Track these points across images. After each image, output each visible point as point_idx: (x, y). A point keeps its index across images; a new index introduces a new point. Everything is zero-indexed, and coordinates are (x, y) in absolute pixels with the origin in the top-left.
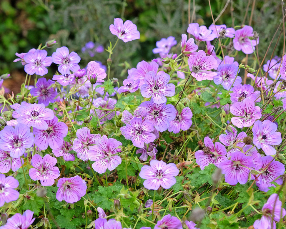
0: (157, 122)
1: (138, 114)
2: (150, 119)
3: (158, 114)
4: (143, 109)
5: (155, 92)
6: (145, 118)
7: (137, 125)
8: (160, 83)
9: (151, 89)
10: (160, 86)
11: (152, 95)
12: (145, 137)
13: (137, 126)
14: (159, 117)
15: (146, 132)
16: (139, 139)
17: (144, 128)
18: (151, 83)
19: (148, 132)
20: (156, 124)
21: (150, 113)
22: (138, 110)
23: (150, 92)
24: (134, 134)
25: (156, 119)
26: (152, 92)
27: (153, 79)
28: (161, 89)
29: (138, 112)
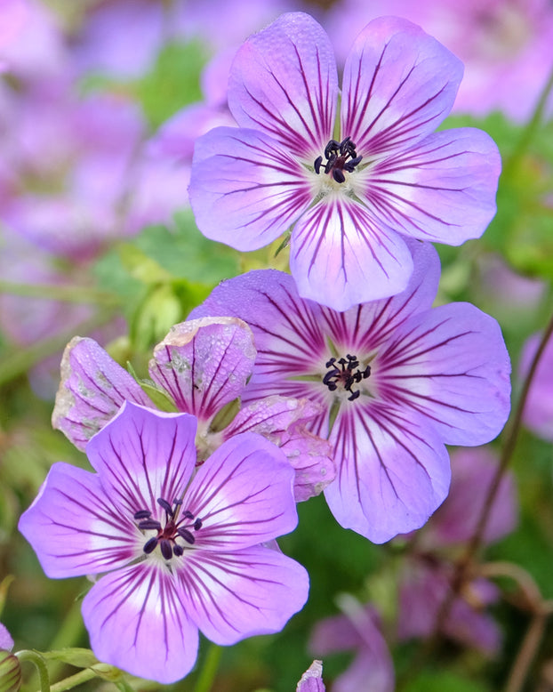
0: (349, 452)
1: (184, 376)
2: (283, 423)
3: (355, 387)
4: (228, 334)
5: (329, 200)
6: (246, 412)
7: (157, 476)
8: (380, 115)
9: (290, 168)
10: (378, 144)
11: (292, 227)
12: (215, 582)
13: (150, 484)
14: (377, 413)
15: (229, 543)
16: (155, 604)
17: (219, 509)
18: (297, 118)
19: (249, 541)
20: (339, 472)
21: (295, 366)
22: (183, 341)
23: (278, 195)
24: (123, 555)
25: (346, 428)
26: (300, 198)
27: (313, 82)
28: (384, 168)
29: (182, 361)
